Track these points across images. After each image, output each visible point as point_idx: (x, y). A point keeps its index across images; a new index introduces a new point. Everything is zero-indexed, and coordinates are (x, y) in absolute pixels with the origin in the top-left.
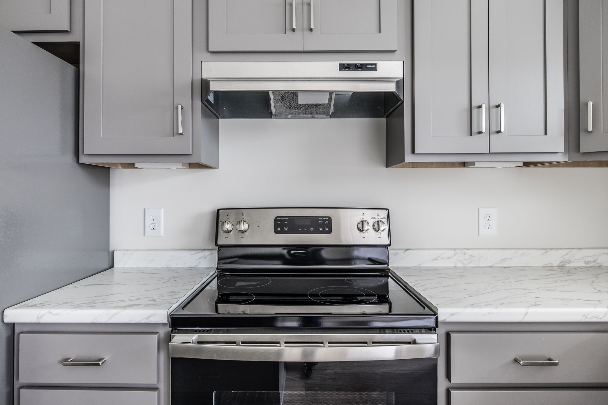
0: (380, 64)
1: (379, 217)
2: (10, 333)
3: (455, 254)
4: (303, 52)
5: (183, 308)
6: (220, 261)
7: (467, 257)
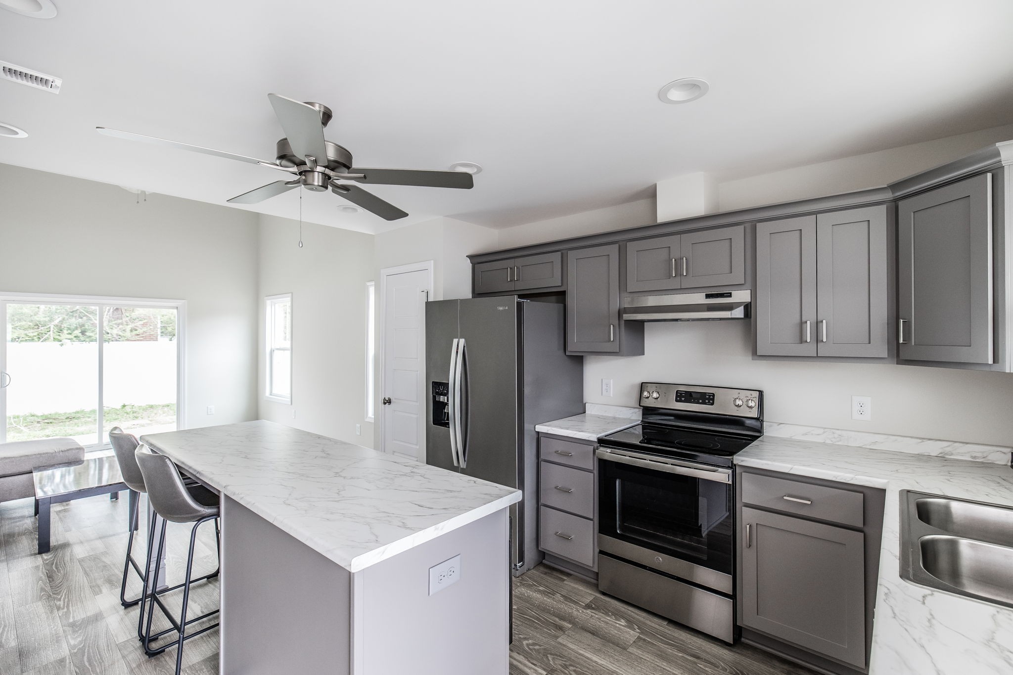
0: (733, 293)
1: (751, 396)
2: (537, 436)
3: (824, 432)
4: (681, 289)
5: (605, 436)
6: (644, 416)
7: (836, 436)
